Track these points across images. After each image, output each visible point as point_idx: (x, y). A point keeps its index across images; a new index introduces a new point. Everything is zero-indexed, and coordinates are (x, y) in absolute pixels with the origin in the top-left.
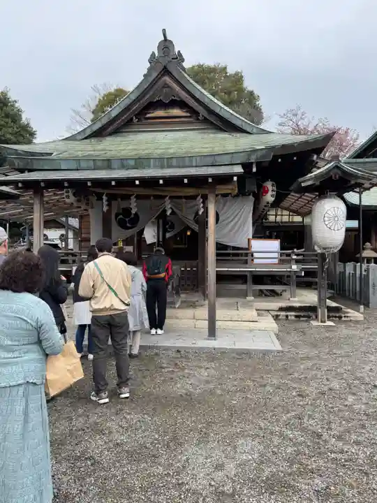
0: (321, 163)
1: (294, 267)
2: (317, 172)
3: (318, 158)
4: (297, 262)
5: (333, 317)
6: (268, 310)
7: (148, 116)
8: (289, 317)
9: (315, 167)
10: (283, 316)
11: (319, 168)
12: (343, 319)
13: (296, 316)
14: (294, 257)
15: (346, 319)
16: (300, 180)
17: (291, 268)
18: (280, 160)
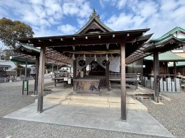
1: (138, 79)
6: (131, 95)
8: (141, 99)
10: (139, 98)
13: (144, 98)
14: (138, 76)
15: (163, 100)
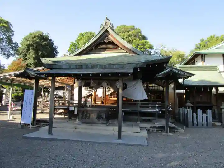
0: (167, 68)
1: (157, 110)
2: (166, 71)
3: (166, 65)
4: (158, 107)
5: (171, 131)
6: (145, 128)
7: (99, 47)
8: (154, 131)
9: (165, 69)
10: (151, 130)
11: (167, 69)
12: (176, 132)
13: (157, 131)
14: (157, 105)
16: (157, 75)
17: (156, 110)
18: (151, 66)
